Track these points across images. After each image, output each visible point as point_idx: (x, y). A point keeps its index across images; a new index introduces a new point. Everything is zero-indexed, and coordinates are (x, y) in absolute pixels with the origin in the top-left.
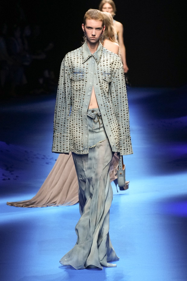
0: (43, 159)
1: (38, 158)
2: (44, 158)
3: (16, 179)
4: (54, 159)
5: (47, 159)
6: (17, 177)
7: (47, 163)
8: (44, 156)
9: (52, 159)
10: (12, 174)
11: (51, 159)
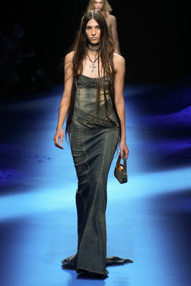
0: (36, 157)
1: (30, 156)
2: (37, 156)
3: (8, 178)
4: (47, 157)
5: (39, 157)
6: (9, 175)
7: (40, 162)
8: (37, 154)
9: (45, 157)
10: (4, 173)
11: (43, 157)
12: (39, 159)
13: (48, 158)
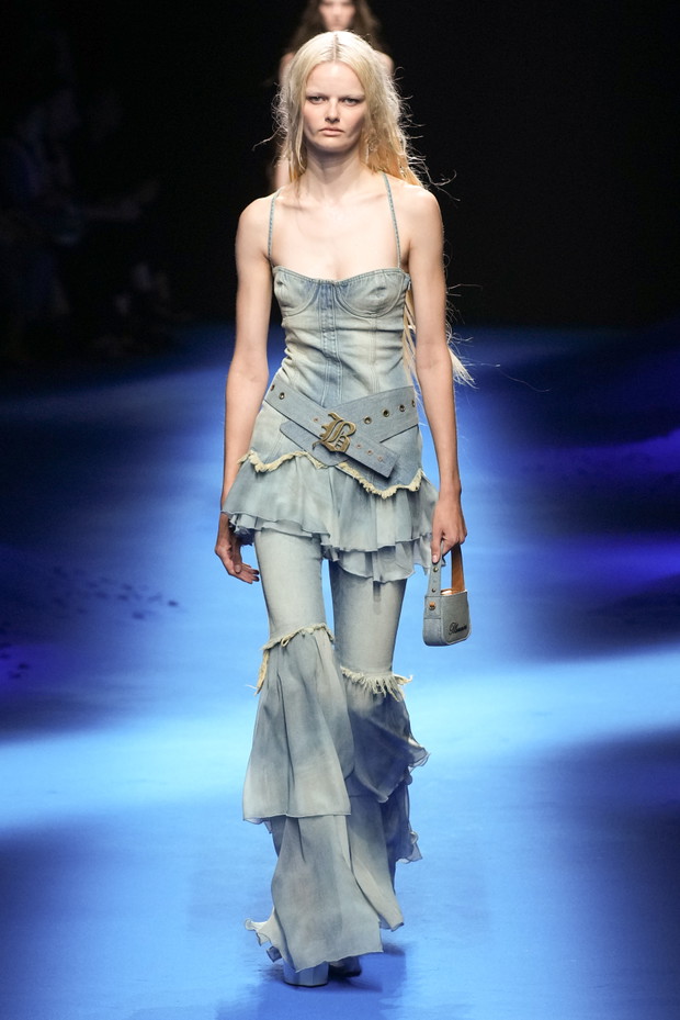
0: (124, 598)
1: (102, 596)
2: (127, 594)
3: (18, 676)
4: (167, 600)
5: (138, 597)
6: (22, 666)
7: (139, 616)
8: (128, 588)
9: (157, 598)
10: (4, 656)
11: (152, 599)
12: (136, 604)
13: (173, 604)
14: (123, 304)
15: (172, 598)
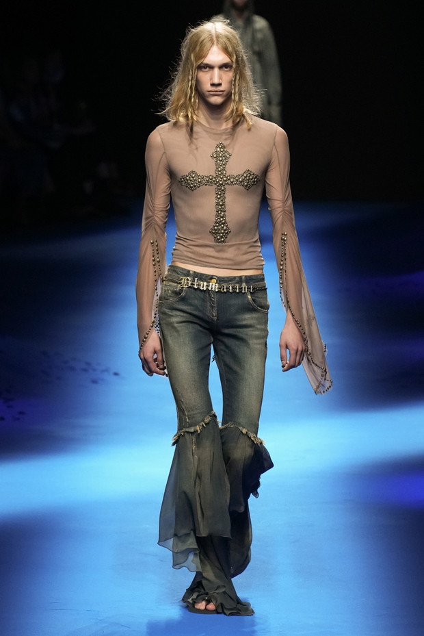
0: (85, 370)
1: (72, 369)
2: (88, 368)
3: (18, 419)
4: (112, 372)
5: (94, 370)
6: (21, 413)
7: (95, 382)
8: (88, 364)
9: (107, 370)
10: (9, 407)
11: (103, 371)
12: (94, 374)
13: (116, 374)
14: (88, 186)
15: (115, 371)
